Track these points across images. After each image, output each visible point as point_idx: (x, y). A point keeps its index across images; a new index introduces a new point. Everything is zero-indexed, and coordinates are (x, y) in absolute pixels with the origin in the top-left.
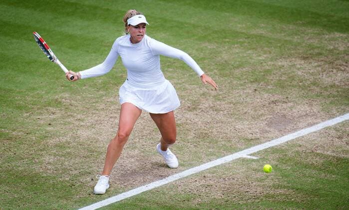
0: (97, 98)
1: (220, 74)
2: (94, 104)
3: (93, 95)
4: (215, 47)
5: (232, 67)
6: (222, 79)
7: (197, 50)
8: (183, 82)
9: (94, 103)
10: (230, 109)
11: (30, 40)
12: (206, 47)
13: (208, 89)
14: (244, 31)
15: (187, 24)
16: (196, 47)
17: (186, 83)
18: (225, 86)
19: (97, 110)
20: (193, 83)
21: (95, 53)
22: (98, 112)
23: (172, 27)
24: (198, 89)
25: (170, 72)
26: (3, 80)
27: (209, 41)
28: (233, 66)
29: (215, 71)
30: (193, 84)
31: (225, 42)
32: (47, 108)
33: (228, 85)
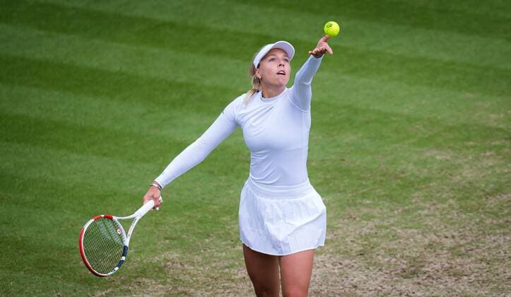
0: (233, 258)
1: (461, 207)
2: (227, 270)
3: (224, 254)
4: (449, 158)
5: (481, 193)
6: (464, 216)
7: (415, 164)
8: (392, 225)
9: (227, 267)
10: (480, 272)
11: (105, 155)
12: (432, 157)
13: (438, 236)
14: (501, 126)
15: (396, 115)
16: (415, 157)
17: (397, 226)
18: (471, 230)
19: (233, 281)
20: (410, 224)
21: (226, 174)
22: (234, 285)
23: (367, 122)
24: (420, 236)
25: (367, 206)
26: (56, 230)
27: (438, 147)
28: (483, 191)
29: (451, 201)
30: (411, 228)
31: (468, 148)
32: (139, 279)
33: (475, 228)
